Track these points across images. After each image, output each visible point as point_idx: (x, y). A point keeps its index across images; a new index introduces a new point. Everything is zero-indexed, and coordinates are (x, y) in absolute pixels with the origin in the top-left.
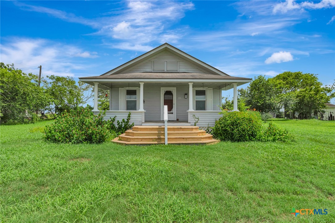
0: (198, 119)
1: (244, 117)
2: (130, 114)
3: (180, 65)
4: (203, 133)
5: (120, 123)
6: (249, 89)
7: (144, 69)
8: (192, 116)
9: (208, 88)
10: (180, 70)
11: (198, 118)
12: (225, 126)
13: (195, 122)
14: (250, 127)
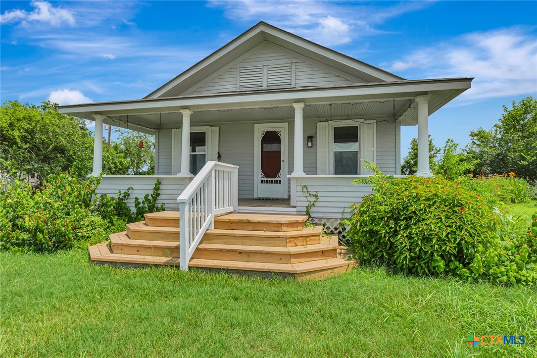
0: (316, 196)
1: (436, 195)
2: (160, 183)
3: (298, 70)
4: (308, 239)
5: (139, 203)
6: (499, 131)
7: (221, 87)
8: (300, 188)
9: (366, 122)
10: (297, 81)
11: (314, 193)
12: (373, 219)
13: (307, 204)
14: (449, 230)
